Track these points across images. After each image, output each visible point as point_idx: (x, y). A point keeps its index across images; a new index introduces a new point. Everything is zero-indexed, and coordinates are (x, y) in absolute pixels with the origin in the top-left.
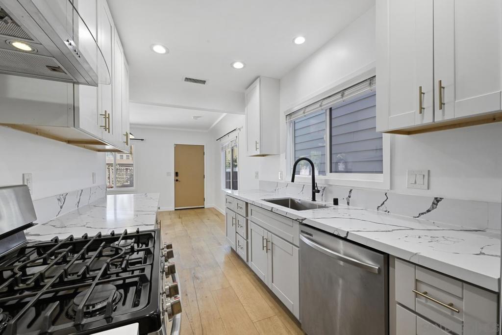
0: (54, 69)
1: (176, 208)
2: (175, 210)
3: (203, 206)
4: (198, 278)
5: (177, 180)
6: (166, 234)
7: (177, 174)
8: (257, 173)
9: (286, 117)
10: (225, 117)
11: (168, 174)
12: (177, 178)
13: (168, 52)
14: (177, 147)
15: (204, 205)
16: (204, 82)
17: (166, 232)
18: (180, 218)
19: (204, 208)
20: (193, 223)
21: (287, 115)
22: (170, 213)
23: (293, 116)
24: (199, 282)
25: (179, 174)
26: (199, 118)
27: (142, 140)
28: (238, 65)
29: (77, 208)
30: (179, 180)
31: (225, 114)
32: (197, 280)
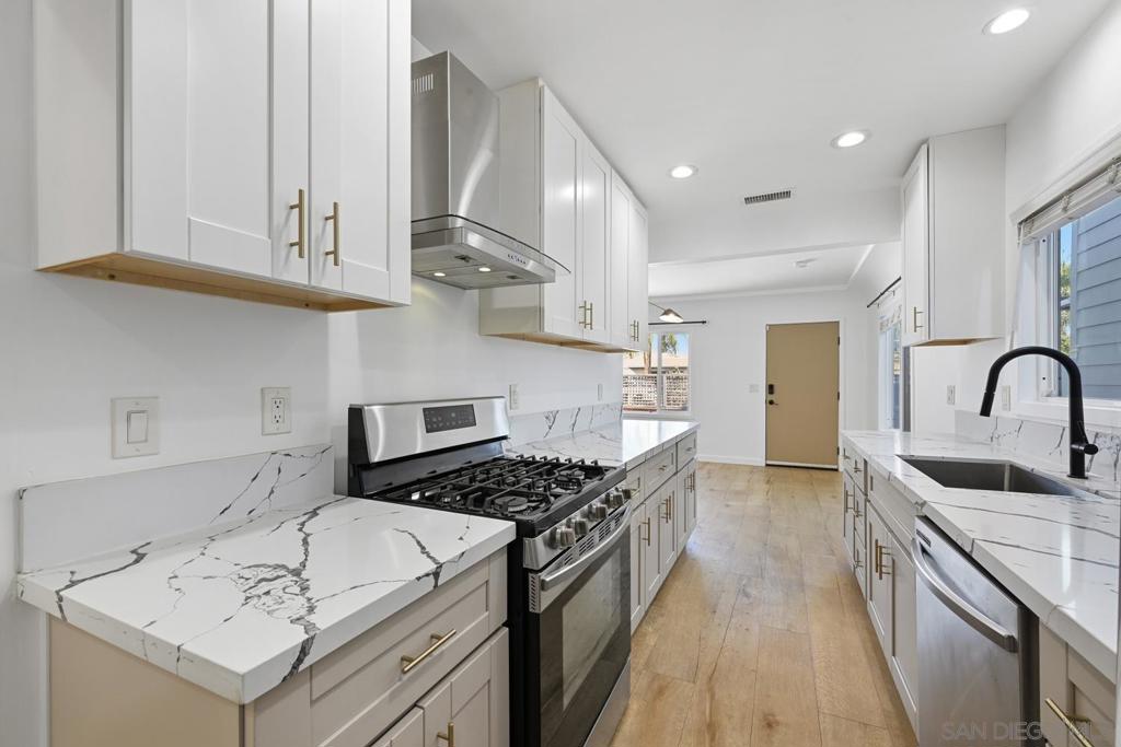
0: (513, 277)
1: (769, 462)
2: (767, 465)
3: (835, 467)
4: (747, 595)
5: (771, 402)
6: (728, 506)
7: (771, 389)
8: (952, 391)
9: (1020, 229)
10: (873, 250)
11: (753, 388)
12: (771, 397)
13: (696, 171)
14: (774, 331)
15: (837, 464)
16: (787, 194)
17: (730, 503)
18: (768, 482)
19: (836, 470)
20: (793, 497)
21: (1021, 223)
22: (753, 469)
23: (1037, 224)
24: (747, 602)
25: (776, 389)
26: (809, 264)
27: (704, 322)
28: (851, 139)
29: (570, 432)
30: (775, 401)
31: (871, 246)
32: (745, 599)
